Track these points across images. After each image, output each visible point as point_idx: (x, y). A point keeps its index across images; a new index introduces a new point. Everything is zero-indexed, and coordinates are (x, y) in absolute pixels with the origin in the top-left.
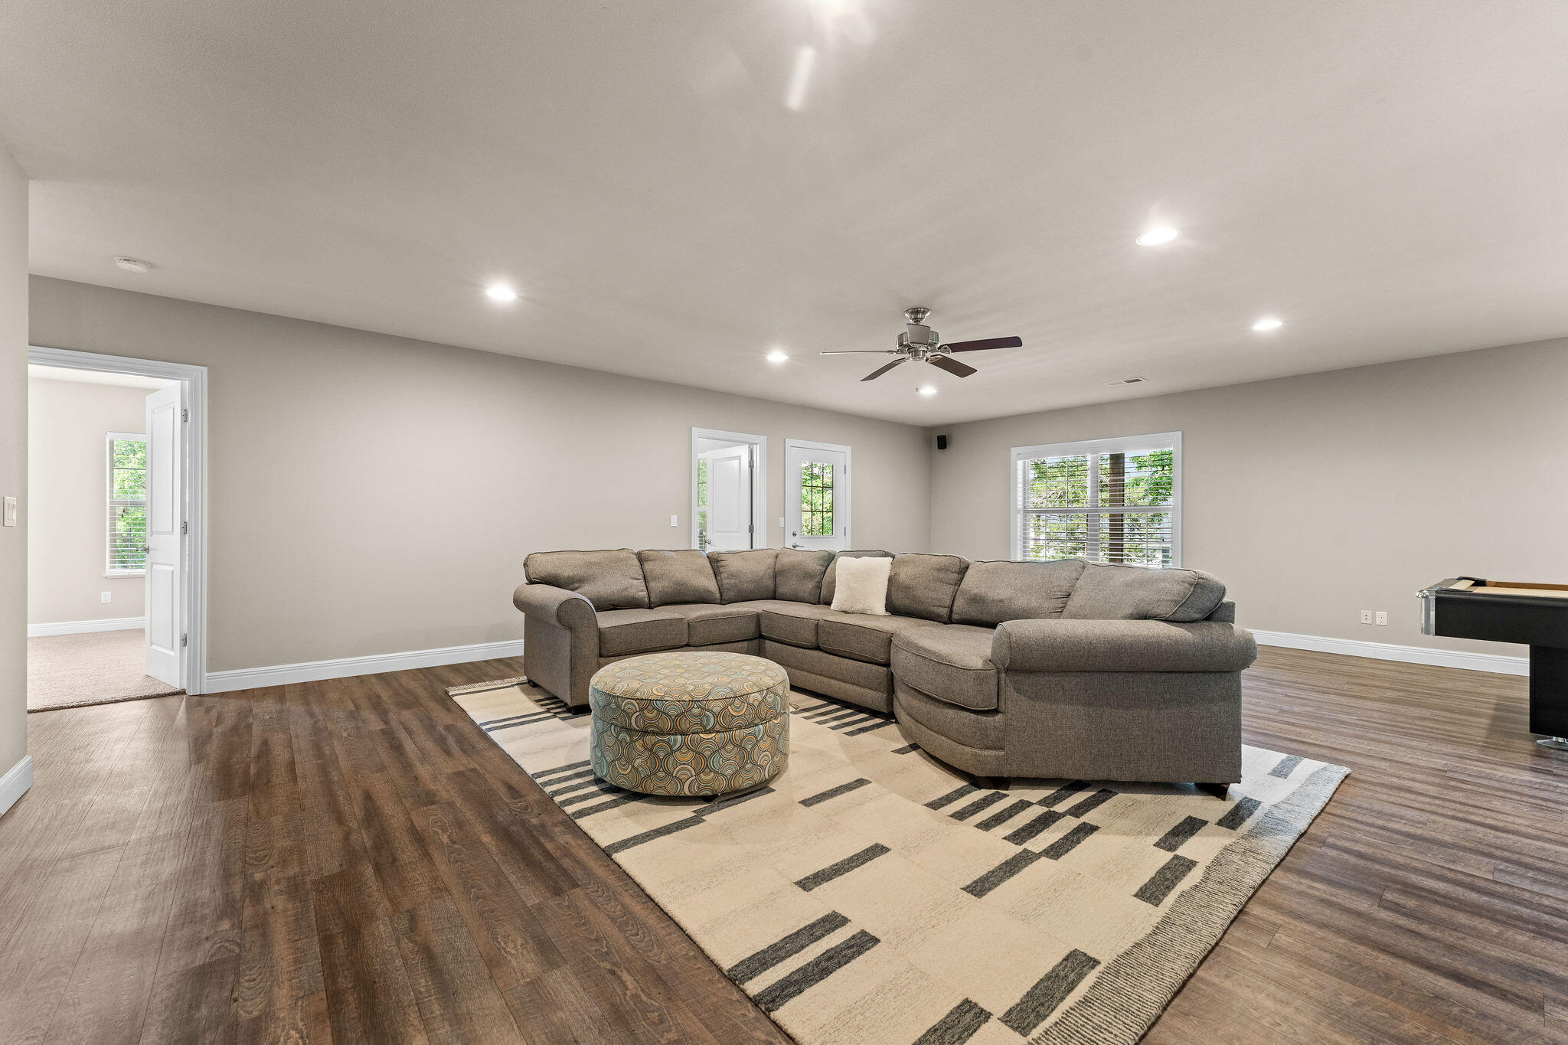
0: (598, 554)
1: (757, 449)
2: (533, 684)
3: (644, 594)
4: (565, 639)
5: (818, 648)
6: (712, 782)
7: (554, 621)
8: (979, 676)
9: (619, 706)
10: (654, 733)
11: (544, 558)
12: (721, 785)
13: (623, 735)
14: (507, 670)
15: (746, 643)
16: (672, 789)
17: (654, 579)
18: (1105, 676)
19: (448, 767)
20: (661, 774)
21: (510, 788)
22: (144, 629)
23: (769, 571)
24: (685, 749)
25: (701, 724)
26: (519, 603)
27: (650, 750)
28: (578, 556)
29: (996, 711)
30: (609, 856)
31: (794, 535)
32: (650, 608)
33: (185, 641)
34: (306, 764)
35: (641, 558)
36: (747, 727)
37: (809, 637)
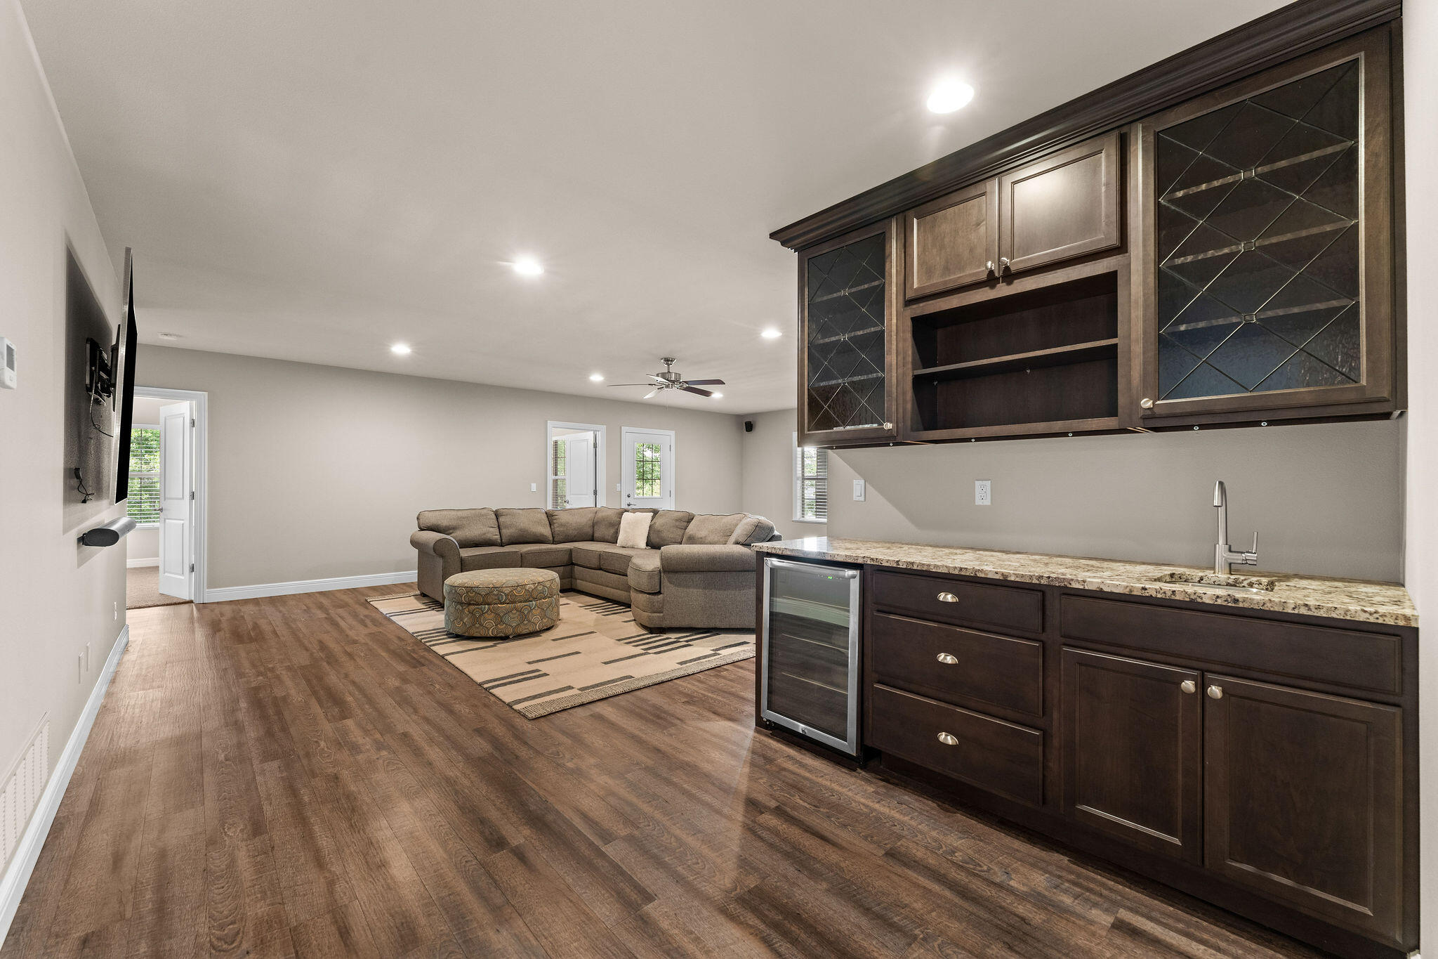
0: (466, 511)
1: (599, 434)
2: (424, 595)
3: (498, 537)
4: (440, 562)
5: (601, 569)
6: (503, 629)
7: (432, 552)
8: (651, 574)
9: (456, 591)
10: (474, 604)
11: (431, 514)
12: (509, 631)
13: (459, 607)
14: (408, 589)
15: (562, 567)
16: (483, 633)
17: (506, 527)
18: (713, 574)
19: (366, 631)
20: (477, 625)
21: (399, 638)
22: (158, 567)
23: (589, 522)
24: (489, 612)
25: (498, 599)
26: (414, 543)
27: (471, 613)
28: (453, 513)
29: (659, 593)
30: (443, 658)
31: (629, 496)
32: (502, 546)
33: (192, 569)
34: (282, 630)
35: (497, 514)
36: (525, 601)
37: (595, 562)
